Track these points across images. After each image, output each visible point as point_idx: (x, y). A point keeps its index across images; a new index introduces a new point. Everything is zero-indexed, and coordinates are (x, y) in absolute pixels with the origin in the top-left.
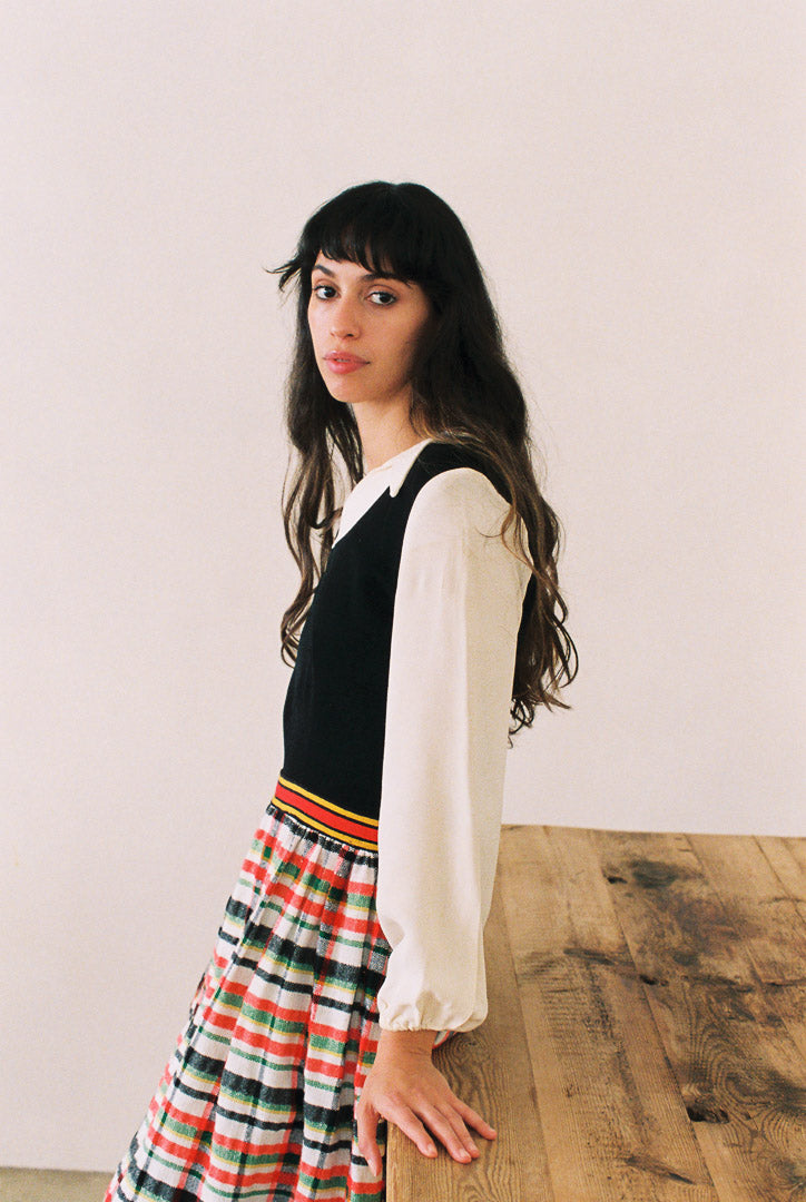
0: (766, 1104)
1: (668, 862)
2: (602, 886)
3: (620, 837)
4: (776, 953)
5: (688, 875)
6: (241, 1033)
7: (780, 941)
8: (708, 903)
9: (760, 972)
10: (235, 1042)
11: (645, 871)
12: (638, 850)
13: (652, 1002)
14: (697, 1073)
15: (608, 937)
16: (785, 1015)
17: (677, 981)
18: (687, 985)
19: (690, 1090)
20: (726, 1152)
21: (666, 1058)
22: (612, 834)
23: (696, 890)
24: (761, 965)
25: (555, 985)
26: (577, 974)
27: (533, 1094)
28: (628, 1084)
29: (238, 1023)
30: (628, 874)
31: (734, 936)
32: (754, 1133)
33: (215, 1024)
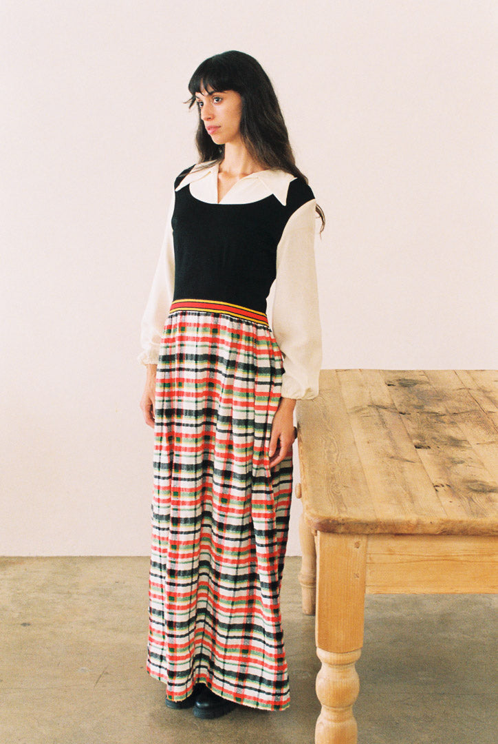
0: (446, 444)
1: (414, 379)
2: (385, 387)
3: (394, 372)
4: (457, 405)
5: (422, 383)
6: (236, 403)
7: (460, 401)
8: (430, 391)
9: (449, 410)
10: (234, 407)
11: (404, 382)
12: (401, 376)
13: (404, 419)
14: (420, 437)
15: (386, 401)
16: (458, 421)
17: (414, 413)
18: (418, 414)
19: (416, 441)
20: (429, 456)
21: (408, 434)
22: (390, 371)
23: (425, 387)
24: (450, 408)
25: (364, 415)
26: (373, 412)
27: (355, 443)
28: (391, 439)
29: (234, 400)
30: (396, 383)
31: (440, 400)
32: (440, 451)
33: (224, 402)
